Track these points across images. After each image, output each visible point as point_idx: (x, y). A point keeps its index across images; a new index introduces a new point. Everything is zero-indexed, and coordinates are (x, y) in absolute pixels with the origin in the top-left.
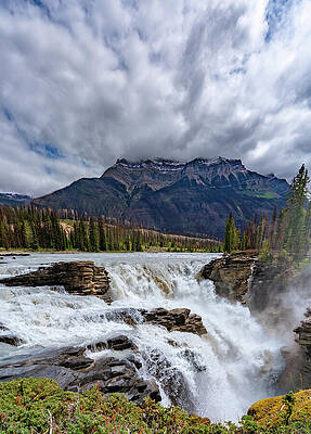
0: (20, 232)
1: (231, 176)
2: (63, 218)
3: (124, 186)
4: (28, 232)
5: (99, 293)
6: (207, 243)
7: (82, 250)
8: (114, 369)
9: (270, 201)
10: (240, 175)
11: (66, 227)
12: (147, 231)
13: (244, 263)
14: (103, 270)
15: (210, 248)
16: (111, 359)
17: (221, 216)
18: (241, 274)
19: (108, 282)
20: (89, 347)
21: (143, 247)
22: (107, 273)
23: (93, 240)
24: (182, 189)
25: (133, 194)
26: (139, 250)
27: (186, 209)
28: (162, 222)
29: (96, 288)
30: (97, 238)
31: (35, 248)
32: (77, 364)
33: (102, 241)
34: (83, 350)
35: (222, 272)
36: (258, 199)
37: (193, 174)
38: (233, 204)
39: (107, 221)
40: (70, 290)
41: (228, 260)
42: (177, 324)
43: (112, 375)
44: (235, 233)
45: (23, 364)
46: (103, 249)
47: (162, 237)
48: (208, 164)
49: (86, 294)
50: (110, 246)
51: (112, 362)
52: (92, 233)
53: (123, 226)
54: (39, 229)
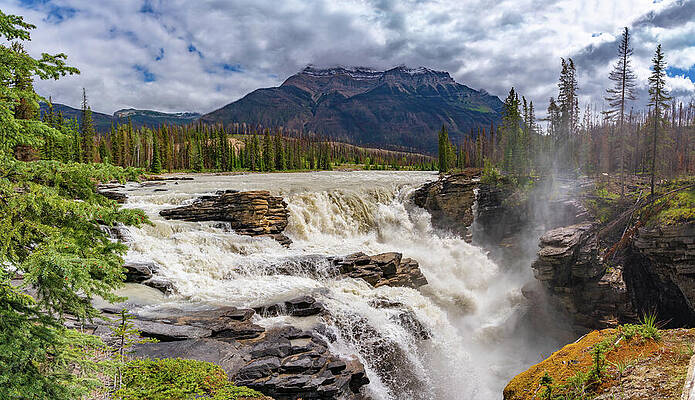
0: (185, 152)
1: (439, 87)
2: (233, 133)
3: (308, 94)
4: (193, 151)
5: (273, 232)
6: (416, 158)
7: (252, 169)
8: (294, 343)
9: (485, 114)
10: (450, 87)
11: (236, 143)
12: (337, 144)
13: (465, 186)
14: (280, 201)
15: (422, 166)
16: (290, 329)
17: (431, 128)
18: (463, 200)
19: (286, 217)
20: (259, 310)
21: (332, 164)
22: (285, 205)
23: (267, 158)
24: (381, 97)
25: (319, 101)
26: (327, 168)
27: (387, 118)
28: (357, 134)
29: (271, 225)
30: (273, 155)
31: (198, 169)
32: (242, 333)
33: (278, 158)
34: (249, 314)
35: (439, 199)
36: (472, 112)
37: (393, 81)
38: (444, 115)
39: (285, 134)
40: (238, 228)
41: (446, 184)
42: (385, 276)
43: (292, 351)
44: (450, 148)
45: (173, 322)
46: (279, 168)
47: (357, 152)
48: (412, 73)
49: (257, 233)
50: (288, 163)
51: (292, 334)
52: (266, 150)
53: (306, 138)
54: (205, 147)
